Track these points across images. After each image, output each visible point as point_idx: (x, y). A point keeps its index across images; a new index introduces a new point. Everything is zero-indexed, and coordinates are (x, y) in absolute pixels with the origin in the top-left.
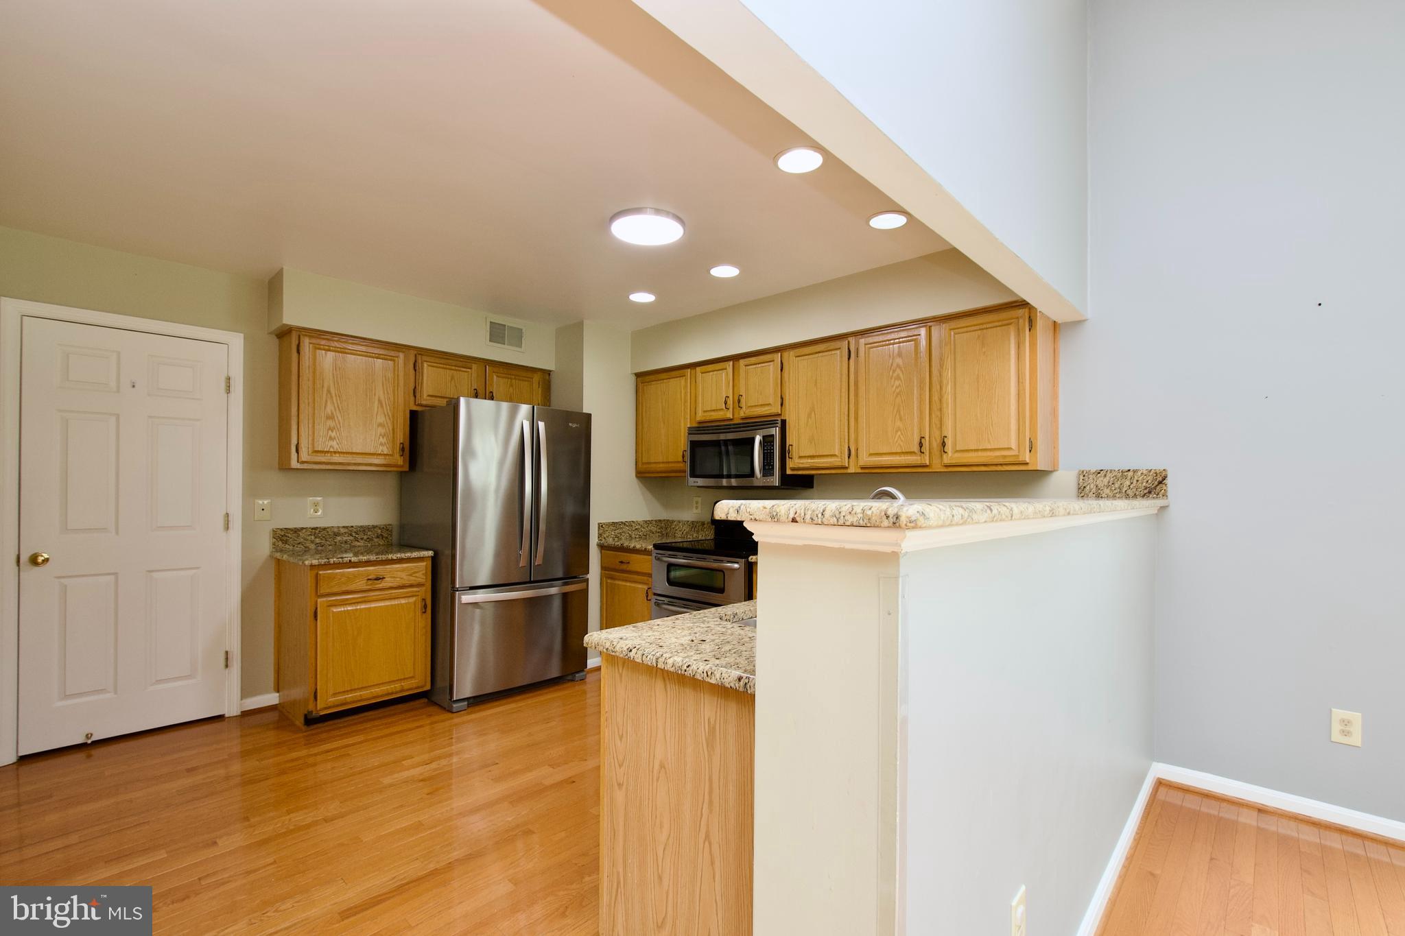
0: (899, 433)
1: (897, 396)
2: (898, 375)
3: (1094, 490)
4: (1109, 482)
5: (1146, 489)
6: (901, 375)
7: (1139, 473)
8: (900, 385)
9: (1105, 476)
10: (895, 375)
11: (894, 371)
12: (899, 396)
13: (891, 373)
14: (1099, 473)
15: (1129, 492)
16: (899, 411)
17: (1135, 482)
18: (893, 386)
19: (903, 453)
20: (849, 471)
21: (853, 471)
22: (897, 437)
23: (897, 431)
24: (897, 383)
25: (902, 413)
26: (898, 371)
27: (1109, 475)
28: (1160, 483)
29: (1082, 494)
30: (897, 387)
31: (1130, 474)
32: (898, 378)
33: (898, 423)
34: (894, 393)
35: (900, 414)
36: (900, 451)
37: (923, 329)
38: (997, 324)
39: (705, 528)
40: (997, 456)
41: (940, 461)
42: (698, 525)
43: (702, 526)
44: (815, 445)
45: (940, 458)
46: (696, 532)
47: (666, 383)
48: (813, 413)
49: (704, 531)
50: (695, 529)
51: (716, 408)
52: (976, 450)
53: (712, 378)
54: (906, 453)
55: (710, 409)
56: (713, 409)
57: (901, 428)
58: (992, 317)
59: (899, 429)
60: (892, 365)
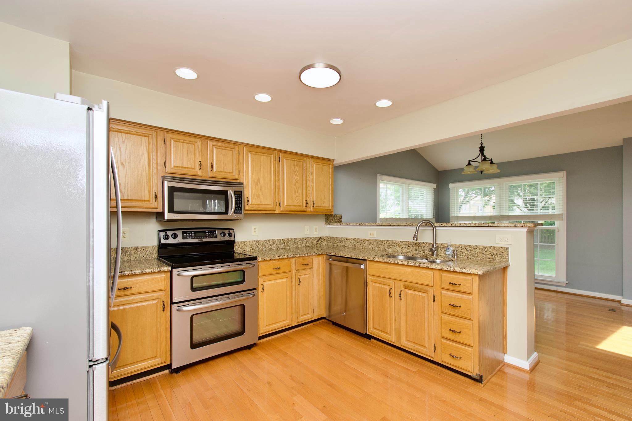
0: (297, 198)
1: (296, 183)
2: (297, 174)
3: (329, 221)
5: (339, 220)
7: (338, 216)
10: (296, 173)
11: (295, 172)
13: (294, 172)
15: (336, 221)
16: (297, 189)
18: (295, 178)
19: (298, 206)
20: (275, 212)
21: (277, 213)
24: (296, 177)
28: (341, 218)
30: (296, 179)
31: (336, 216)
32: (296, 175)
33: (297, 193)
34: (295, 181)
35: (297, 190)
36: (297, 205)
37: (305, 158)
38: (326, 165)
39: (139, 251)
40: (326, 209)
41: (310, 210)
42: (130, 250)
43: (135, 250)
44: (260, 199)
45: (310, 209)
46: (127, 256)
47: (125, 134)
48: (259, 183)
49: (137, 254)
50: (126, 254)
51: (187, 167)
52: (320, 207)
53: (183, 145)
54: (301, 206)
55: (181, 166)
56: (185, 166)
57: (298, 196)
58: (325, 162)
59: (297, 196)
60: (294, 169)
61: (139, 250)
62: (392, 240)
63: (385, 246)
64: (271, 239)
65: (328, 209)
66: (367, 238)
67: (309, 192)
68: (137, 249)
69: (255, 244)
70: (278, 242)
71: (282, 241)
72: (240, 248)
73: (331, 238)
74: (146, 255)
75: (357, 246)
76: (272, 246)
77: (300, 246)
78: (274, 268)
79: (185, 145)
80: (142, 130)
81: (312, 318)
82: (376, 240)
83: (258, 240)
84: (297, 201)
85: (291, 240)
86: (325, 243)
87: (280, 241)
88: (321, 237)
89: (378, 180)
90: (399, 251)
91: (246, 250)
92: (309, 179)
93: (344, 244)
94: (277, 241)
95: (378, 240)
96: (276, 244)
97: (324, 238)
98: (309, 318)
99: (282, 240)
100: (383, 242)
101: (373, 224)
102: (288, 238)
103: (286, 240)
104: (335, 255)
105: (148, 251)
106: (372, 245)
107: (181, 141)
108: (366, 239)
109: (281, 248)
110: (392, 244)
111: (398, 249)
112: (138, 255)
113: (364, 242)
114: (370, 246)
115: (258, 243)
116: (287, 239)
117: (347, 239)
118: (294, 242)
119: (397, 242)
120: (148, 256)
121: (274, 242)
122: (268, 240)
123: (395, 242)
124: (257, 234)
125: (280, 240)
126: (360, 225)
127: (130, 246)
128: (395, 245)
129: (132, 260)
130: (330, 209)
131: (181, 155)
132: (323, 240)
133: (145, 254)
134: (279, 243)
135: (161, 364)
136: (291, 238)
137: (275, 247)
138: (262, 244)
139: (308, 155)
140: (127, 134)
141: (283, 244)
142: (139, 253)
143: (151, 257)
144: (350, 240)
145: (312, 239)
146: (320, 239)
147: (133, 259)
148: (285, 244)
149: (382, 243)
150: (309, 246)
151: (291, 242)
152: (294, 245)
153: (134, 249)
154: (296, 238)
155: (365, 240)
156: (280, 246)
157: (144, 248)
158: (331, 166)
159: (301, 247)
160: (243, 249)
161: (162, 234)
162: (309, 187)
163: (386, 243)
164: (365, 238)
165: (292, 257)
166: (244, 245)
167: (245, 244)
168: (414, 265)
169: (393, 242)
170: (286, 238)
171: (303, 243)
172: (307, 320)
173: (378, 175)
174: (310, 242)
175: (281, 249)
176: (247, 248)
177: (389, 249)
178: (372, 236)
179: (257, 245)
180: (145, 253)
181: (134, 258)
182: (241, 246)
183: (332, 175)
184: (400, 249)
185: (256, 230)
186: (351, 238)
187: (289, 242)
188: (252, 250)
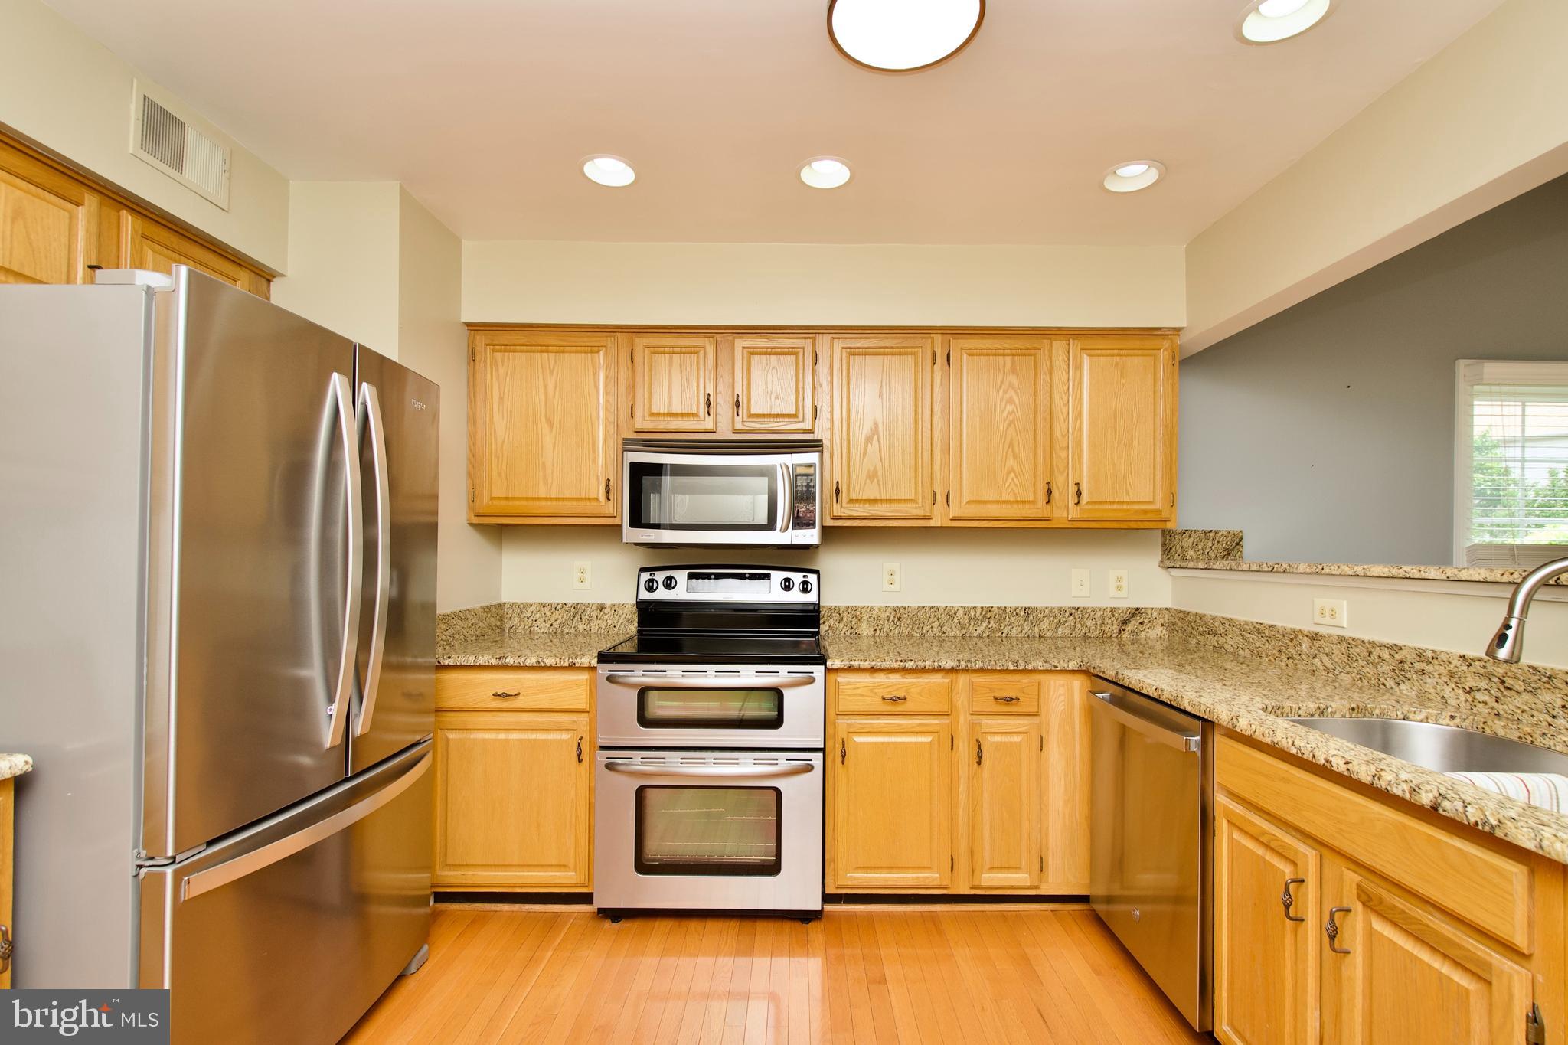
0: (1013, 475)
1: (1009, 425)
2: (1011, 397)
3: (1179, 552)
4: (1193, 543)
5: (1225, 551)
6: (1015, 398)
7: (1220, 535)
8: (1013, 411)
9: (1190, 536)
10: (1007, 396)
11: (1006, 391)
12: (1012, 425)
13: (1001, 394)
14: (1184, 533)
15: (1212, 555)
16: (1011, 445)
17: (1216, 543)
18: (1003, 411)
19: (1017, 501)
20: (932, 523)
21: (937, 525)
22: (1009, 480)
23: (1009, 473)
24: (1010, 408)
25: (1016, 449)
26: (1011, 393)
27: (1193, 535)
28: (1237, 544)
29: (1168, 556)
30: (1010, 413)
32: (1011, 401)
33: (1011, 462)
34: (1005, 420)
35: (1013, 451)
36: (1012, 499)
37: (1046, 342)
38: (1140, 352)
39: (606, 614)
40: (1137, 511)
41: (1065, 515)
42: (589, 609)
43: (599, 611)
44: (879, 485)
45: (1065, 511)
46: (583, 621)
47: (554, 354)
48: (876, 437)
49: (603, 620)
50: (583, 616)
51: (679, 411)
52: (1113, 503)
53: (671, 359)
54: (1028, 502)
55: (666, 411)
56: (674, 411)
57: (1016, 468)
58: (1135, 342)
59: (1012, 470)
60: (1002, 383)
61: (606, 611)
62: (1418, 645)
63: (1385, 668)
64: (941, 603)
65: (1145, 512)
66: (1308, 627)
67: (1063, 454)
68: (602, 607)
69: (889, 617)
70: (966, 617)
71: (978, 614)
72: (842, 626)
73: (1181, 615)
74: (619, 624)
75: (1267, 655)
76: (945, 627)
77: (1049, 634)
78: (885, 697)
79: (676, 357)
80: (586, 339)
81: (1037, 887)
82: (1342, 639)
83: (900, 605)
84: (1012, 485)
85: (1015, 612)
86: (1158, 630)
87: (972, 613)
88: (1137, 609)
89: (1461, 386)
90: (1452, 702)
91: (859, 631)
92: (1065, 410)
93: (1221, 640)
94: (961, 611)
95: (1353, 639)
96: (959, 623)
97: (1155, 614)
98: (1021, 884)
99: (979, 611)
100: (1376, 652)
101: (1327, 570)
102: (1002, 605)
103: (995, 611)
104: (1115, 680)
105: (624, 615)
106: (1325, 659)
107: (667, 349)
108: (1300, 631)
109: (975, 634)
110: (1418, 666)
111: (1447, 692)
112: (605, 623)
113: (1291, 640)
114: (1316, 661)
115: (898, 615)
116: (998, 608)
117: (1231, 622)
118: (1026, 620)
119: (1443, 657)
120: (623, 627)
121: (951, 614)
122: (932, 608)
123: (1430, 654)
124: (896, 587)
125: (975, 609)
126: (1277, 572)
127: (591, 602)
128: (1429, 668)
129: (592, 632)
130: (1159, 511)
131: (667, 384)
132: (1146, 621)
133: (618, 622)
134: (970, 619)
135: (576, 886)
136: (1014, 605)
137: (955, 629)
138: (912, 619)
139: (1060, 329)
140: (558, 354)
141: (984, 625)
142: (606, 617)
143: (628, 629)
144: (1242, 628)
145: (1099, 614)
146: (1134, 616)
147: (595, 629)
148: (993, 624)
149: (1370, 654)
150: (1085, 637)
151: (1013, 619)
152: (1027, 628)
153: (597, 609)
154: (1032, 605)
155: (1296, 633)
156: (971, 628)
157: (616, 608)
158: (1164, 355)
159: (1053, 638)
160: (852, 628)
161: (645, 576)
162: (1063, 436)
163: (1386, 654)
164: (1297, 627)
165: (953, 668)
166: (856, 616)
167: (858, 613)
168: (1407, 796)
169: (1420, 655)
170: (995, 605)
171: (1059, 624)
172: (1013, 888)
173: (1462, 365)
174: (1089, 623)
175: (976, 640)
176: (864, 625)
177: (1402, 687)
178: (1327, 620)
179: (893, 621)
180: (617, 618)
181: (597, 627)
182: (845, 620)
183: (1168, 386)
184: (1460, 691)
185: (896, 577)
186: (1246, 623)
187: (1008, 619)
188: (878, 632)
